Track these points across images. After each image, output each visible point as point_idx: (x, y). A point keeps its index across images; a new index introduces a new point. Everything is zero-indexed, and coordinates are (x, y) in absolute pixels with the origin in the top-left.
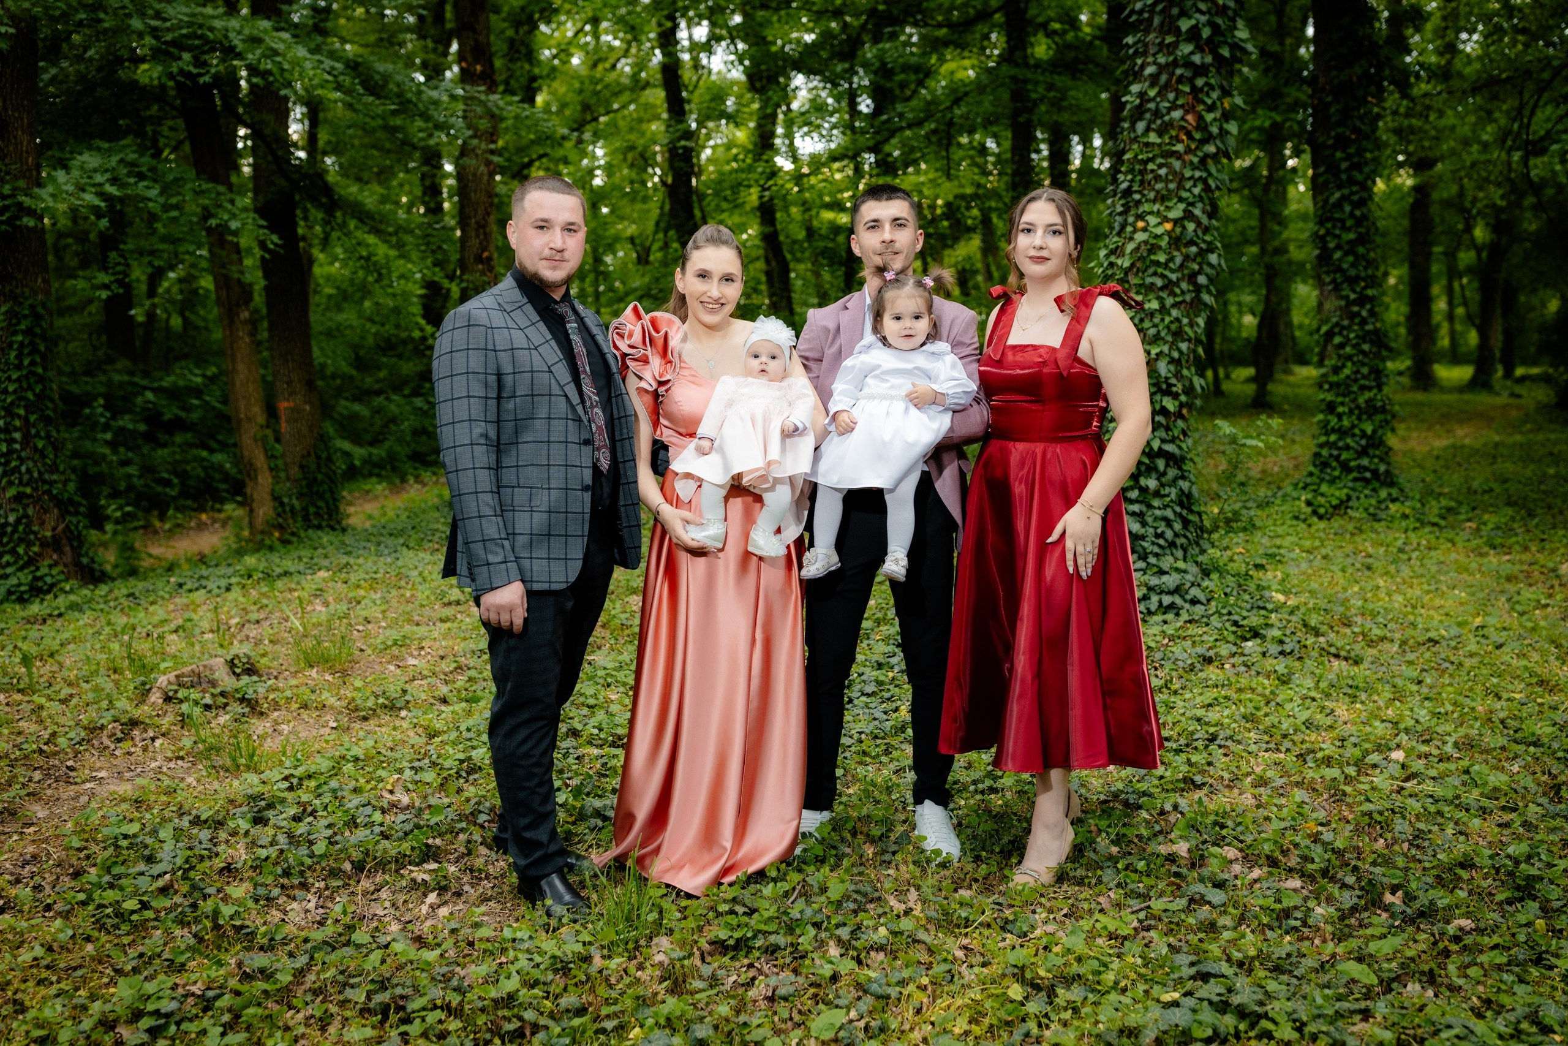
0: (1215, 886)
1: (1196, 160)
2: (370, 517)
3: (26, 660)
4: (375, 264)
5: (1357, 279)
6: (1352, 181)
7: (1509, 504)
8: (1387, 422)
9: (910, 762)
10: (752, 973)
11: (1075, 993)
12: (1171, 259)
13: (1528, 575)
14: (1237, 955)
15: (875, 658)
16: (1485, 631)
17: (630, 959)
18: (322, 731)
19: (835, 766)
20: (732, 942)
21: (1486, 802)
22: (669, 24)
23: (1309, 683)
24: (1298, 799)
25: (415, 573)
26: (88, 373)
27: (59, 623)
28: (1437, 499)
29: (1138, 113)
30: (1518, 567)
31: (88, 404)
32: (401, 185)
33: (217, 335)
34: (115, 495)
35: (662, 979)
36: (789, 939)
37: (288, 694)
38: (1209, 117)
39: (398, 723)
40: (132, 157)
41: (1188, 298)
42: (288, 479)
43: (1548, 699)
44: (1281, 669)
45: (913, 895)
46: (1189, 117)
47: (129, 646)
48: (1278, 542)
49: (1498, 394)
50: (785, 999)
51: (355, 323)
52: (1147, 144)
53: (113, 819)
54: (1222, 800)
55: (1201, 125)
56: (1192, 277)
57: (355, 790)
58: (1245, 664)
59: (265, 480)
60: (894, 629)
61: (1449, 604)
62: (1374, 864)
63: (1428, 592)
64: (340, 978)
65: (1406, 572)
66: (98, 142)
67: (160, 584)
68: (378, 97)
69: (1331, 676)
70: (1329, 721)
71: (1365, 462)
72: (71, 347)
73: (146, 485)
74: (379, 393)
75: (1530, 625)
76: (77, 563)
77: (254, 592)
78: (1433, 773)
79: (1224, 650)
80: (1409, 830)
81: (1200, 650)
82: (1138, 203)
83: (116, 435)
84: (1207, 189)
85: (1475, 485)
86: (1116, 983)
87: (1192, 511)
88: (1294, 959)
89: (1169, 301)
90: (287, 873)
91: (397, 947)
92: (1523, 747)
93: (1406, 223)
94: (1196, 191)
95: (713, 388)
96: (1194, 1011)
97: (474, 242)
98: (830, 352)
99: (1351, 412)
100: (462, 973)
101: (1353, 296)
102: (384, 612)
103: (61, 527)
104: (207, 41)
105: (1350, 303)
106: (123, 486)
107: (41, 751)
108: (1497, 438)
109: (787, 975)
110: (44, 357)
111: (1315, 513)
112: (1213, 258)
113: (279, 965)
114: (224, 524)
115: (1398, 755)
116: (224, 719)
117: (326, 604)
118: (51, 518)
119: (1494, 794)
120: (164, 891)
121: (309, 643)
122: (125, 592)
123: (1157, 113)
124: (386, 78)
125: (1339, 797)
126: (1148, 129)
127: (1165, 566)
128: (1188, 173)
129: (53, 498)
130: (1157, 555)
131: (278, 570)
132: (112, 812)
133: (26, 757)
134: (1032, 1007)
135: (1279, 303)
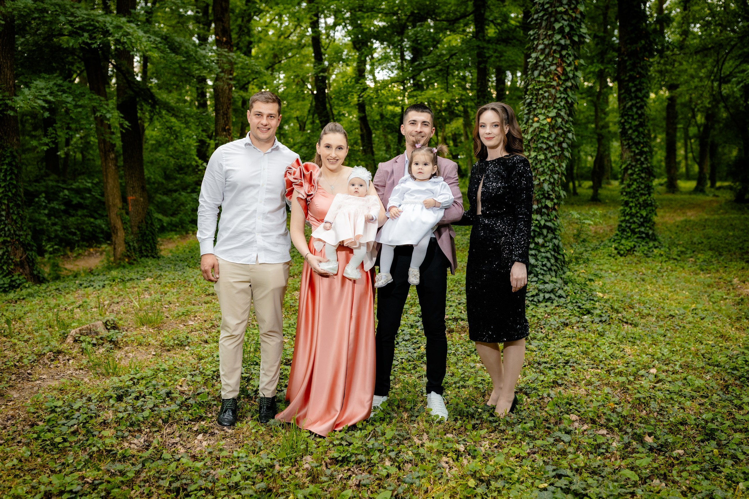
0: (566, 433)
1: (562, 89)
2: (171, 251)
3: (8, 322)
4: (175, 131)
5: (639, 143)
6: (637, 97)
7: (710, 249)
8: (653, 210)
9: (425, 373)
10: (350, 473)
11: (499, 484)
12: (550, 136)
13: (718, 283)
14: (575, 466)
15: (410, 323)
16: (697, 311)
17: (292, 466)
18: (149, 356)
19: (390, 375)
20: (340, 459)
21: (694, 394)
22: (315, 18)
23: (613, 336)
24: (606, 392)
25: (193, 280)
26: (37, 181)
27: (23, 302)
28: (676, 247)
29: (535, 67)
30: (713, 280)
31: (37, 196)
32: (187, 92)
33: (98, 162)
34: (49, 240)
35: (308, 476)
36: (367, 458)
37: (132, 338)
38: (568, 69)
39: (184, 352)
40: (60, 82)
41: (558, 154)
42: (132, 233)
43: (725, 344)
44: (600, 329)
45: (425, 436)
46: (559, 69)
47: (57, 315)
48: (601, 267)
49: (708, 195)
50: (365, 486)
51: (164, 157)
52: (539, 82)
53: (50, 399)
54: (571, 392)
55: (565, 73)
56: (560, 144)
57: (164, 385)
58: (583, 327)
59: (121, 234)
60: (418, 309)
61: (680, 298)
62: (640, 422)
63: (671, 292)
64: (157, 475)
65: (661, 282)
66: (43, 75)
67: (71, 284)
68: (177, 54)
69: (624, 333)
70: (622, 354)
71: (642, 229)
72: (29, 168)
73: (64, 235)
74: (176, 191)
75: (717, 308)
76: (32, 274)
77: (116, 288)
78: (669, 379)
79: (574, 320)
80: (657, 407)
81: (562, 320)
82: (535, 109)
83: (50, 211)
84: (567, 102)
85: (695, 240)
86: (519, 479)
87: (559, 254)
88: (601, 468)
89: (549, 155)
90: (132, 425)
91: (183, 460)
92: (712, 367)
93: (664, 114)
94: (562, 104)
95: (333, 199)
96: (554, 493)
97: (222, 122)
98: (389, 182)
99: (636, 205)
100: (214, 473)
101: (637, 151)
102: (178, 298)
103: (24, 256)
104: (96, 27)
105: (636, 154)
106: (53, 235)
107: (15, 365)
108: (706, 217)
109: (365, 474)
110: (17, 176)
111: (619, 253)
112: (570, 135)
113: (128, 469)
114: (101, 254)
115: (653, 371)
116: (102, 350)
117: (150, 295)
118: (19, 252)
119: (697, 390)
120: (74, 433)
121: (142, 314)
122: (54, 287)
123: (544, 67)
124: (181, 44)
125: (625, 390)
126: (540, 75)
127: (547, 280)
128: (558, 95)
129: (20, 243)
130: (543, 274)
131: (128, 278)
132: (49, 395)
133: (8, 368)
134: (479, 490)
135: (604, 152)
